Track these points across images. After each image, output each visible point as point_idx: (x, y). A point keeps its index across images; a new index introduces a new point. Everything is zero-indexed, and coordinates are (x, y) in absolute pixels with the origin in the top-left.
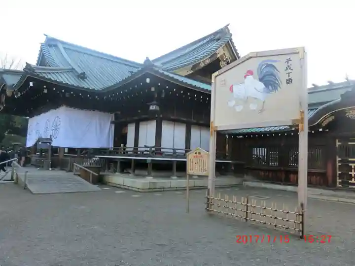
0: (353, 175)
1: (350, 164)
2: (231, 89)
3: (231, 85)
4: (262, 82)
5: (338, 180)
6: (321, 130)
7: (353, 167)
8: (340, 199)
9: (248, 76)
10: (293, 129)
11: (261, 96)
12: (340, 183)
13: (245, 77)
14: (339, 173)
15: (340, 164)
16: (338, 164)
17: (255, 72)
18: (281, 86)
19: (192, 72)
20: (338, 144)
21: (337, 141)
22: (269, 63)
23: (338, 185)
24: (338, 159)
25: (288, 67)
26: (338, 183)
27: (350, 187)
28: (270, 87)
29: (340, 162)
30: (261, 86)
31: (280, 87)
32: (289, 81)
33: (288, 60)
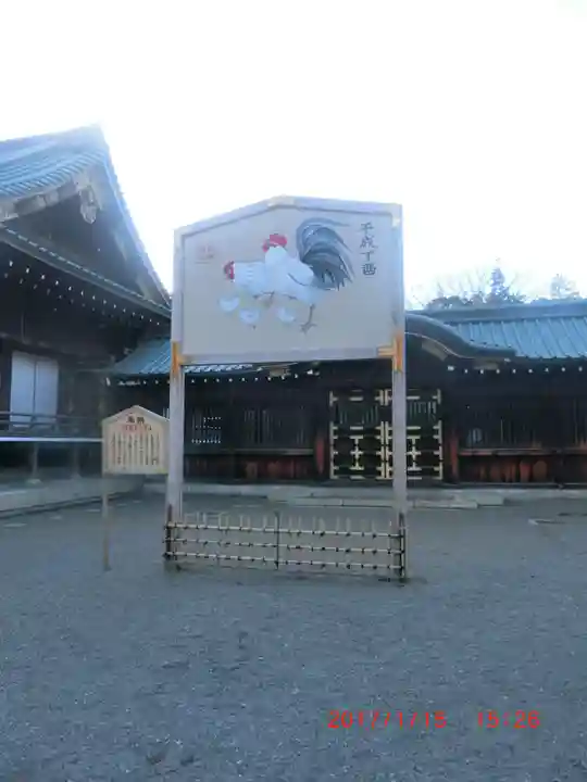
0: (357, 457)
1: (352, 437)
2: (229, 271)
3: (227, 262)
4: (308, 263)
5: (333, 468)
6: (310, 372)
7: (357, 442)
8: (347, 502)
9: (275, 246)
10: (260, 369)
11: (305, 294)
12: (336, 472)
13: (266, 248)
14: (334, 453)
15: (336, 438)
16: (333, 437)
17: (292, 241)
18: (352, 278)
19: (16, 215)
20: (333, 399)
21: (331, 394)
22: (325, 225)
23: (333, 477)
24: (333, 428)
25: (366, 241)
26: (332, 472)
27: (353, 477)
28: (327, 277)
29: (335, 432)
30: (306, 272)
31: (349, 279)
32: (369, 270)
33: (366, 227)
